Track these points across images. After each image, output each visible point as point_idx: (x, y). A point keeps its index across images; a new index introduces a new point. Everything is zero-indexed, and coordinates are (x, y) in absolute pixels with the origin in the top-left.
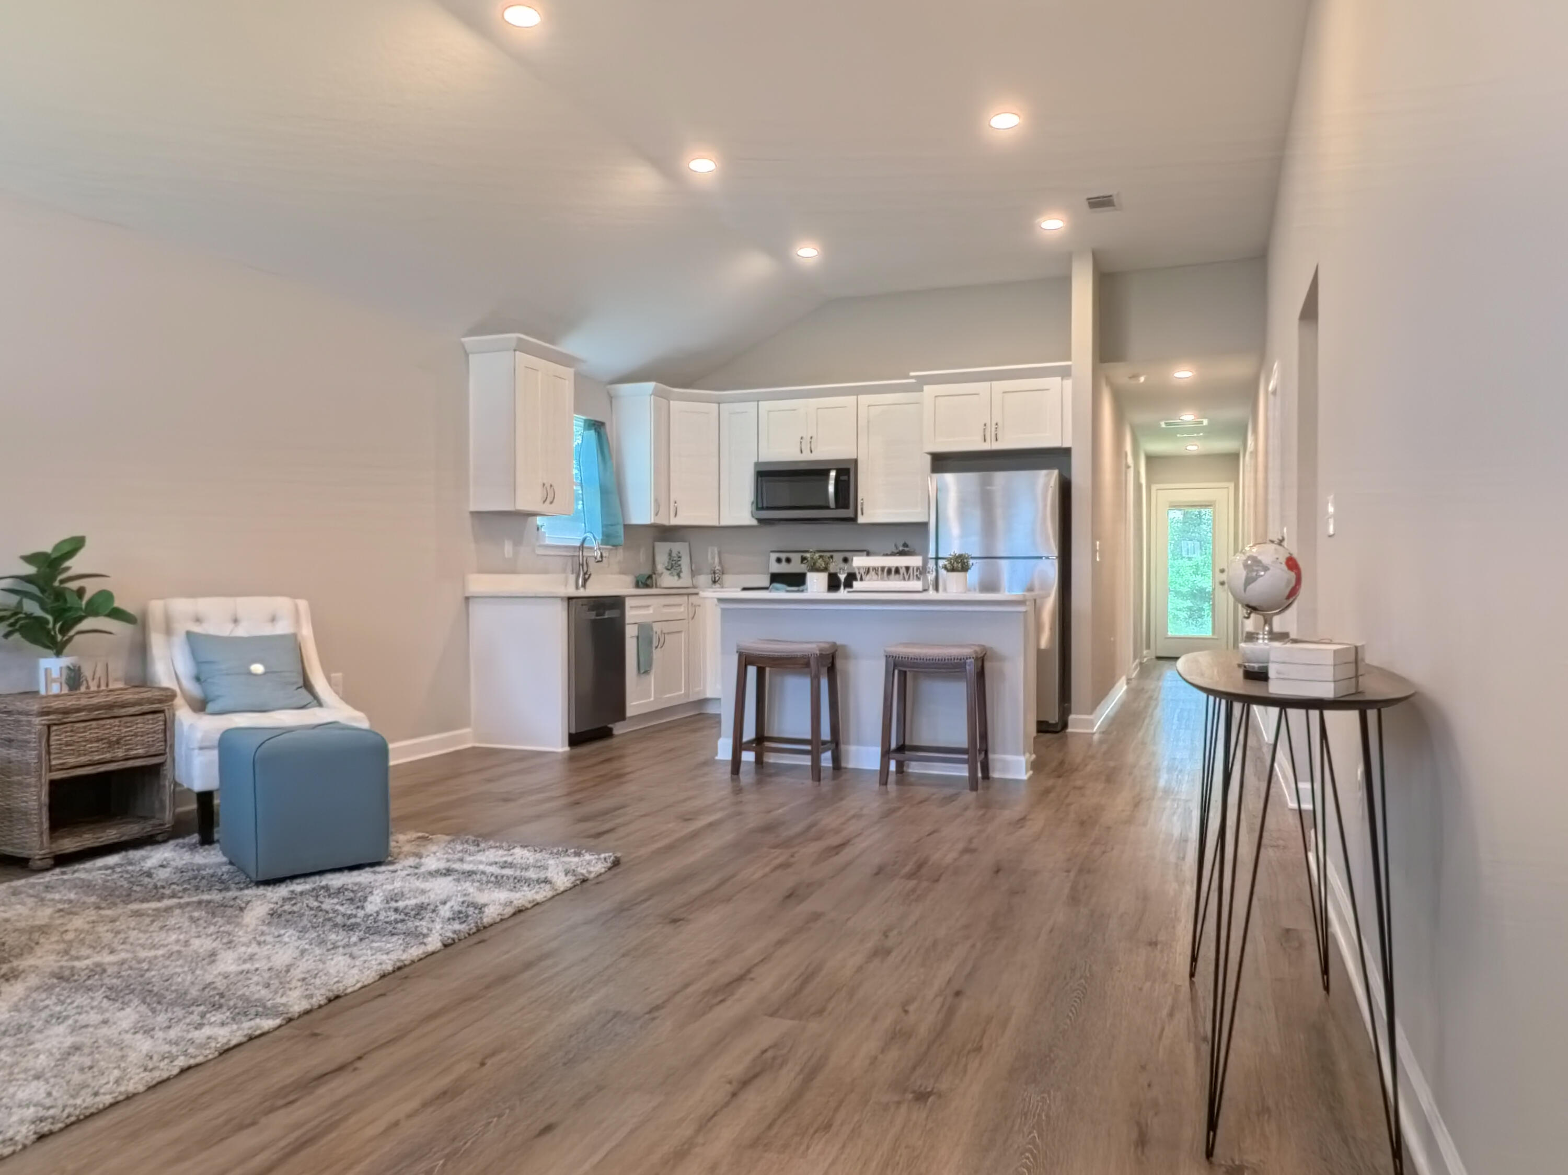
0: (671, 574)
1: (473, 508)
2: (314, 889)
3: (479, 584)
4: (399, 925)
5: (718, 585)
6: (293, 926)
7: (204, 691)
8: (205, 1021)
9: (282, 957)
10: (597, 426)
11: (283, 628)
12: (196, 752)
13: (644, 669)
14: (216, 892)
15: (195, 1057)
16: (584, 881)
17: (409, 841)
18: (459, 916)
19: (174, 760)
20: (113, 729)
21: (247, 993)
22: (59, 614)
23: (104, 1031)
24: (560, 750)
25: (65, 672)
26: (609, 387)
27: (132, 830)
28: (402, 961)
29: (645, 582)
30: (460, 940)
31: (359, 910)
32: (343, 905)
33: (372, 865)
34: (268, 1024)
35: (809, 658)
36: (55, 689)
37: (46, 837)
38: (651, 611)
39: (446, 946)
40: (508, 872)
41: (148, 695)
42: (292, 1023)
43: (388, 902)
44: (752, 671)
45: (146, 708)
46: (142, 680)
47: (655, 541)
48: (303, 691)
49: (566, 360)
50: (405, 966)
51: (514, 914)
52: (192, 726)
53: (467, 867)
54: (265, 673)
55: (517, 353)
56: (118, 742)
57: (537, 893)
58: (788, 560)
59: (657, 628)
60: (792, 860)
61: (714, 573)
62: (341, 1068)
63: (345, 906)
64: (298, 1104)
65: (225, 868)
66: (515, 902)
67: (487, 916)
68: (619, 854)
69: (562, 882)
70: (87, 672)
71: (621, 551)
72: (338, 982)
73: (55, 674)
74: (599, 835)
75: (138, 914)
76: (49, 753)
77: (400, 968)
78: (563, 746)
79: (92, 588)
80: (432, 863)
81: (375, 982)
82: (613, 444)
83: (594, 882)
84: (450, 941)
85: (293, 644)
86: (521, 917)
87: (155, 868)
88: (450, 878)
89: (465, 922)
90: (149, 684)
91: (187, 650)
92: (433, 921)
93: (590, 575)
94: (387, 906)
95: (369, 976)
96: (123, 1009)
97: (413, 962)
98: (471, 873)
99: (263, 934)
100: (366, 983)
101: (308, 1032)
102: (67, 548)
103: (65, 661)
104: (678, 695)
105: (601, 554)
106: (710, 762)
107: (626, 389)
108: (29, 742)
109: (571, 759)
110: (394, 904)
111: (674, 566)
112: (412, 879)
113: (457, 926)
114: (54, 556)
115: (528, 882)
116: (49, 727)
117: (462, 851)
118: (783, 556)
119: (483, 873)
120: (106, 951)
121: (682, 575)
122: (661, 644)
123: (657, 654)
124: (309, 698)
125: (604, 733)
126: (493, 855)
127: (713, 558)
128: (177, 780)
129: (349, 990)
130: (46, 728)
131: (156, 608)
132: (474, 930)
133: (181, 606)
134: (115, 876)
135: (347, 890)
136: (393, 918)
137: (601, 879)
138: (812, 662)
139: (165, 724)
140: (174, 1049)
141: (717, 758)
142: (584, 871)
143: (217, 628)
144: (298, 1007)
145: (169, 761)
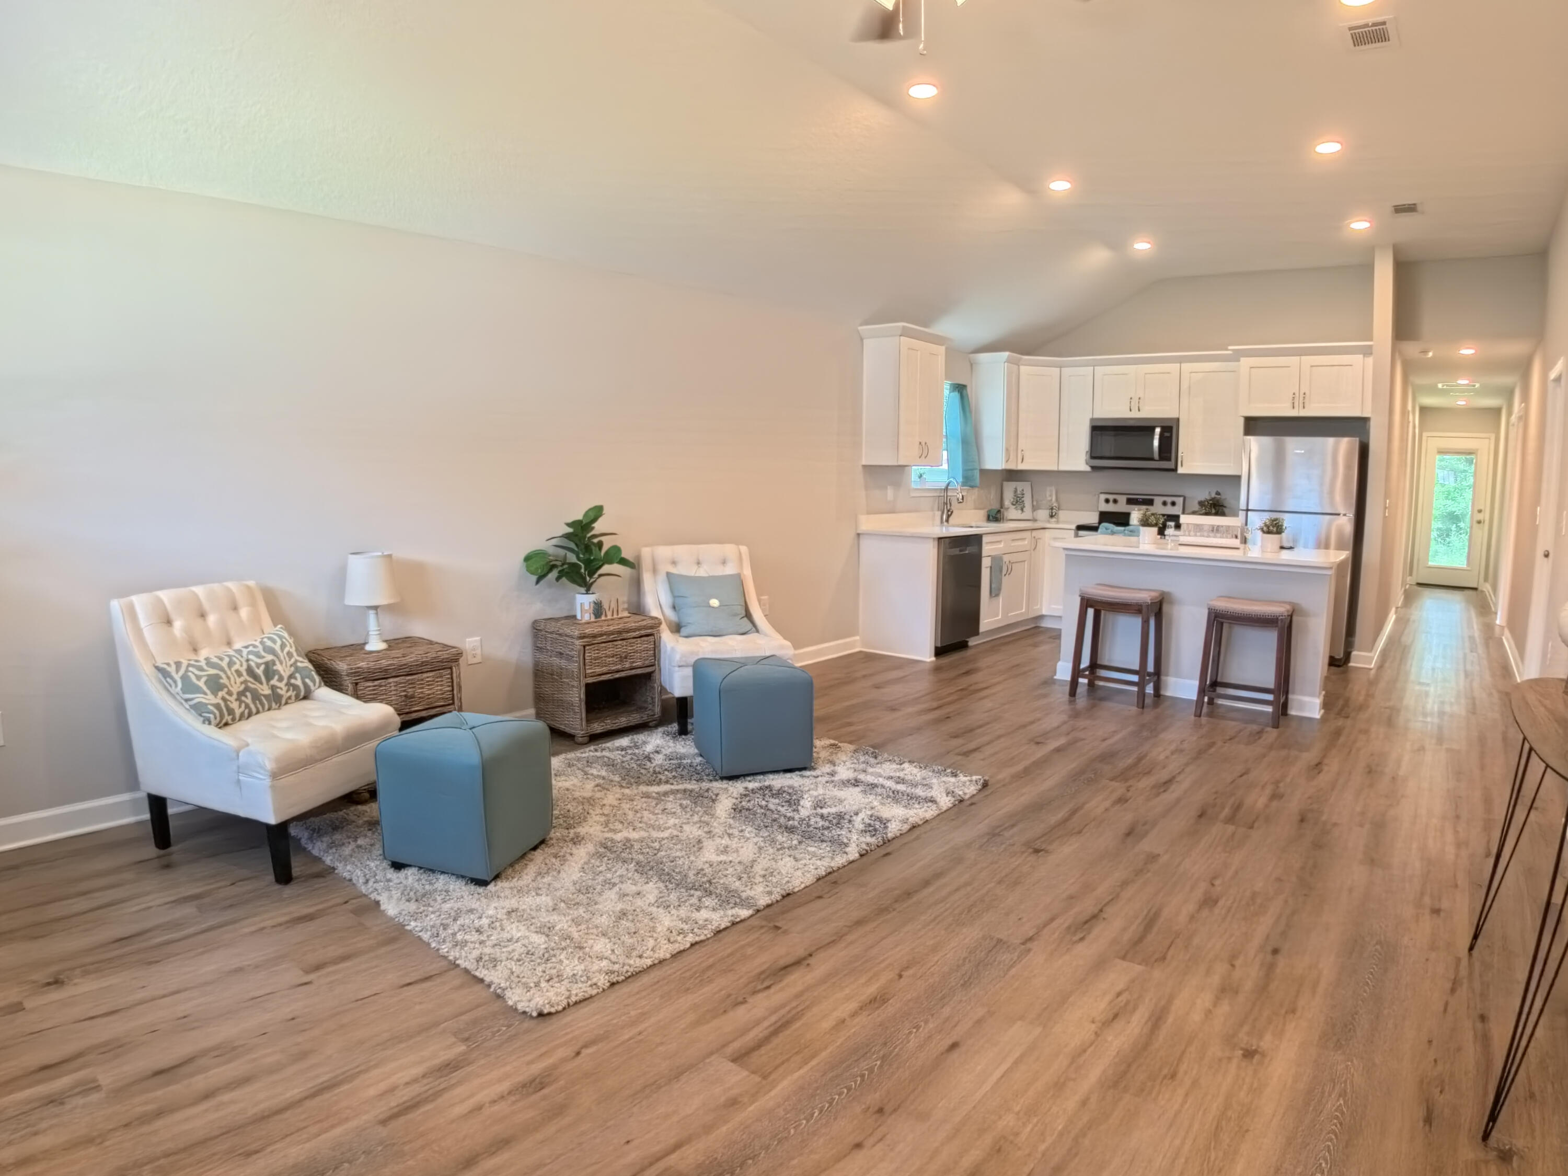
0: (1016, 508)
1: (864, 463)
2: (761, 788)
3: (867, 523)
4: (826, 832)
5: (1054, 520)
6: (751, 824)
7: (679, 618)
8: (702, 905)
9: (747, 851)
10: (960, 389)
11: (730, 570)
12: (677, 669)
13: (995, 592)
14: (695, 782)
15: (699, 936)
16: (961, 801)
17: (824, 748)
18: (869, 829)
19: (660, 670)
20: (621, 648)
21: (727, 883)
22: (588, 563)
23: (639, 902)
24: (928, 660)
25: (592, 605)
26: (972, 356)
27: (635, 718)
28: (832, 868)
29: (995, 516)
30: (871, 851)
31: (795, 813)
32: (783, 806)
33: (800, 769)
34: (744, 913)
35: (1141, 605)
36: (587, 617)
37: (584, 723)
38: (1002, 545)
39: (861, 855)
40: (901, 787)
41: (644, 623)
42: (759, 914)
43: (815, 809)
44: (1091, 612)
45: (643, 632)
46: (638, 609)
47: (1003, 480)
48: (745, 619)
49: (938, 340)
50: (834, 871)
51: (910, 830)
52: (673, 649)
53: (870, 779)
54: (720, 606)
55: (902, 338)
56: (626, 658)
57: (926, 811)
58: (1115, 501)
59: (1006, 558)
60: (1129, 794)
61: (1052, 509)
62: (798, 963)
63: (785, 808)
64: (772, 990)
65: (699, 759)
66: (911, 819)
67: (891, 832)
68: (987, 778)
69: (945, 802)
70: (605, 605)
71: (976, 490)
72: (788, 882)
73: (587, 607)
74: (966, 754)
75: (647, 796)
76: (585, 665)
77: (830, 873)
78: (930, 657)
79: (608, 543)
80: (844, 772)
81: (813, 884)
82: (973, 401)
83: (969, 802)
84: (864, 852)
85: (738, 580)
86: (917, 832)
87: (652, 753)
88: (858, 789)
89: (874, 835)
90: (644, 612)
91: (667, 586)
92: (850, 831)
93: (952, 512)
94: (815, 811)
95: (809, 879)
96: (647, 883)
97: (839, 868)
98: (873, 786)
99: (730, 827)
100: (808, 884)
101: (771, 925)
102: (592, 515)
103: (590, 598)
104: (1020, 613)
105: (963, 496)
106: (1050, 682)
107: (984, 357)
108: (573, 657)
109: (937, 669)
110: (819, 811)
111: (1018, 502)
112: (830, 786)
113: (869, 839)
114: (584, 522)
115: (917, 798)
116: (584, 647)
117: (864, 762)
118: (1111, 497)
119: (883, 786)
120: (631, 829)
121: (1025, 509)
122: (1009, 572)
123: (1005, 580)
124: (750, 626)
125: (963, 646)
126: (889, 768)
127: (1051, 496)
128: (663, 684)
129: (796, 890)
130: (582, 648)
131: (646, 552)
132: (881, 843)
133: (664, 552)
134: (629, 757)
135: (784, 792)
136: (820, 825)
137: (973, 800)
138: (1144, 610)
139: (655, 644)
140: (686, 927)
141: (1055, 677)
142: (961, 793)
143: (686, 569)
144: (763, 901)
145: (657, 671)
